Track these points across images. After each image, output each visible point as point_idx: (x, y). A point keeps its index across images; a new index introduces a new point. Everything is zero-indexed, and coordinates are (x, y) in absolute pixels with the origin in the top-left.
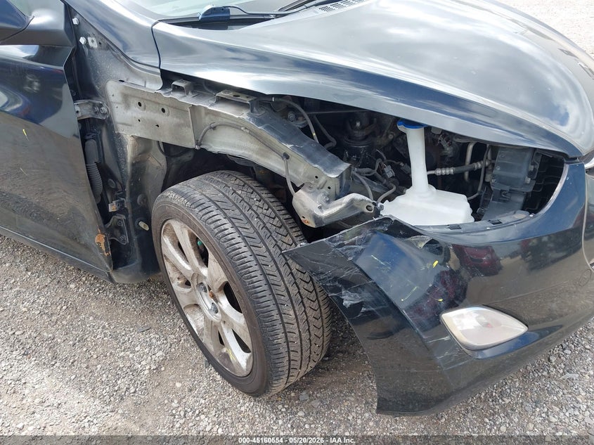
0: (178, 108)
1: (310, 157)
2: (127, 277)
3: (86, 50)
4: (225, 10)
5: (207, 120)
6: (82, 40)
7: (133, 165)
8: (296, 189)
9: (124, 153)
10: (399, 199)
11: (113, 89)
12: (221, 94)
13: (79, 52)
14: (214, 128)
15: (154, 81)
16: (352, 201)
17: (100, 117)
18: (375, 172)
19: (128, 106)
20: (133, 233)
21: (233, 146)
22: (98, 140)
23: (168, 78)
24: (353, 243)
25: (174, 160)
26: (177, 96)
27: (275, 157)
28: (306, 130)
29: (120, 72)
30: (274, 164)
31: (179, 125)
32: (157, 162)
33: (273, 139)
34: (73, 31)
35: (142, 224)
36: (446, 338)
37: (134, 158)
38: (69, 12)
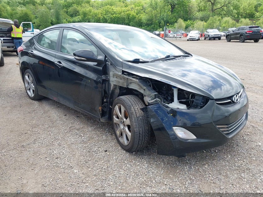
0: (124, 78)
1: (149, 90)
2: (104, 120)
3: (107, 65)
4: (139, 60)
5: (130, 81)
6: (107, 63)
7: (112, 91)
8: (145, 96)
9: (110, 88)
10: (170, 104)
11: (111, 73)
12: (134, 76)
13: (106, 65)
14: (131, 83)
15: (120, 72)
16: (156, 100)
17: (107, 79)
18: (165, 97)
19: (114, 77)
20: (108, 108)
21: (134, 87)
22: (105, 84)
23: (123, 72)
24: (154, 108)
25: (121, 91)
26: (124, 76)
27: (142, 90)
28: (150, 86)
29: (114, 70)
30: (142, 91)
31: (124, 82)
32: (117, 91)
33: (142, 85)
34: (106, 61)
35: (110, 106)
36: (173, 132)
37: (112, 89)
38: (106, 57)
